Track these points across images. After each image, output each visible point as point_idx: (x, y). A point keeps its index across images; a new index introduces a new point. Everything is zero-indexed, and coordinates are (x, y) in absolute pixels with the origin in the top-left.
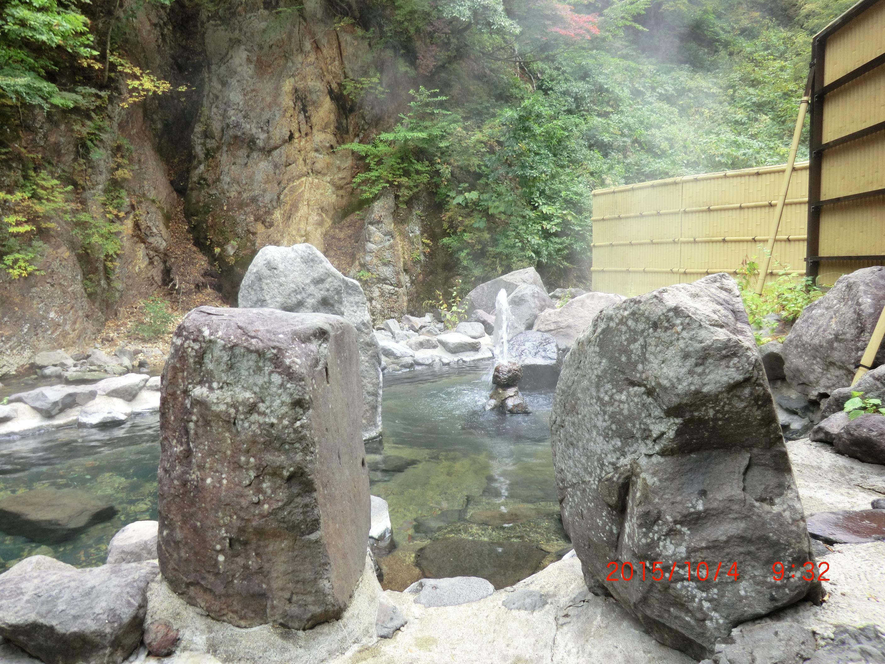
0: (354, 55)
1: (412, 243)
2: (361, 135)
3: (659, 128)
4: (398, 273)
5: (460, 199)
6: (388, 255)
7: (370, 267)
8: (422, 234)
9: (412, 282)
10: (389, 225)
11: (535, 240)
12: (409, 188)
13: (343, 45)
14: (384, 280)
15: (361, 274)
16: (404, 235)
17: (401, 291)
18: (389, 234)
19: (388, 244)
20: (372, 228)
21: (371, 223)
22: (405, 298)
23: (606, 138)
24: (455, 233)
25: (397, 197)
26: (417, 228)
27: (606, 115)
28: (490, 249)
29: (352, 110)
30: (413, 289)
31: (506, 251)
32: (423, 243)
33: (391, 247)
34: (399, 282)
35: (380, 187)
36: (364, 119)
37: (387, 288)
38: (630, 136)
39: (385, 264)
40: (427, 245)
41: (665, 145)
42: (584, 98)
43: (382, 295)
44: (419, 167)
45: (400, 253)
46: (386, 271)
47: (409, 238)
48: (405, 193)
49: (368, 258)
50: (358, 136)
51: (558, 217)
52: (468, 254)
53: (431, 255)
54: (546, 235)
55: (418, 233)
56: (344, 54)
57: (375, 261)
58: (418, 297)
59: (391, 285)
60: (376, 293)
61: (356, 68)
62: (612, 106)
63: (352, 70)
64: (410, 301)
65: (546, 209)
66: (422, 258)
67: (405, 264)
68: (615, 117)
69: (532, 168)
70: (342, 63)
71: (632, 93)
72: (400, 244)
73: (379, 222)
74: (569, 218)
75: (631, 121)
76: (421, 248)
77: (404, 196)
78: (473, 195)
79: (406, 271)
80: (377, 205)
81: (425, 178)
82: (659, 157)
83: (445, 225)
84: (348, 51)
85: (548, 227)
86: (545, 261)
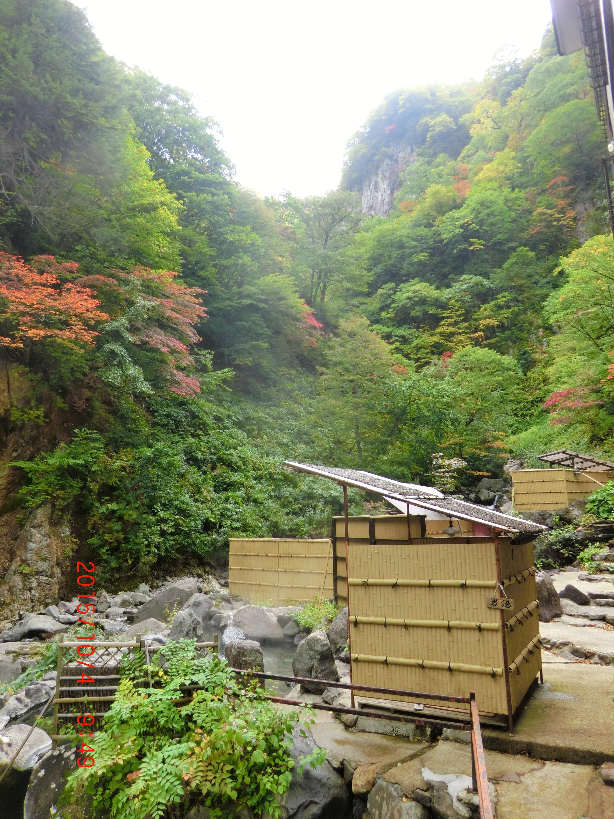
1: (64, 542)
2: (19, 451)
3: (235, 448)
4: (52, 567)
5: (103, 509)
6: (45, 553)
7: (30, 562)
8: (71, 534)
9: (63, 573)
10: (46, 529)
11: (157, 539)
12: (64, 499)
14: (40, 573)
15: (22, 568)
16: (57, 535)
17: (54, 580)
18: (47, 535)
19: (45, 543)
20: (34, 531)
21: (34, 527)
22: (57, 587)
23: (199, 456)
24: (97, 533)
25: (54, 506)
26: (68, 530)
27: (198, 436)
28: (124, 545)
29: (13, 430)
30: (63, 579)
31: (135, 547)
32: (72, 541)
33: (48, 545)
34: (53, 573)
35: (42, 498)
36: (23, 438)
37: (44, 579)
38: (215, 454)
39: (43, 560)
40: (76, 543)
41: (240, 463)
42: (181, 422)
43: (39, 585)
44: (74, 483)
45: (54, 550)
46: (43, 566)
47: (62, 538)
48: (60, 503)
49: (29, 555)
50: (16, 451)
51: (172, 521)
52: (107, 550)
53: (76, 552)
54: (163, 534)
55: (68, 533)
57: (35, 557)
58: (67, 585)
59: (47, 576)
60: (34, 584)
61: (19, 398)
62: (201, 429)
63: (17, 400)
64: (60, 589)
65: (162, 514)
66: (71, 553)
67: (58, 559)
68: (204, 438)
69: (160, 490)
71: (215, 419)
72: (55, 543)
73: (40, 526)
74: (180, 521)
75: (216, 443)
76: (71, 545)
77: (60, 505)
78: (113, 506)
79: (58, 564)
80: (40, 512)
81: (75, 492)
82: (236, 471)
83: (89, 527)
85: (165, 528)
86: (163, 554)
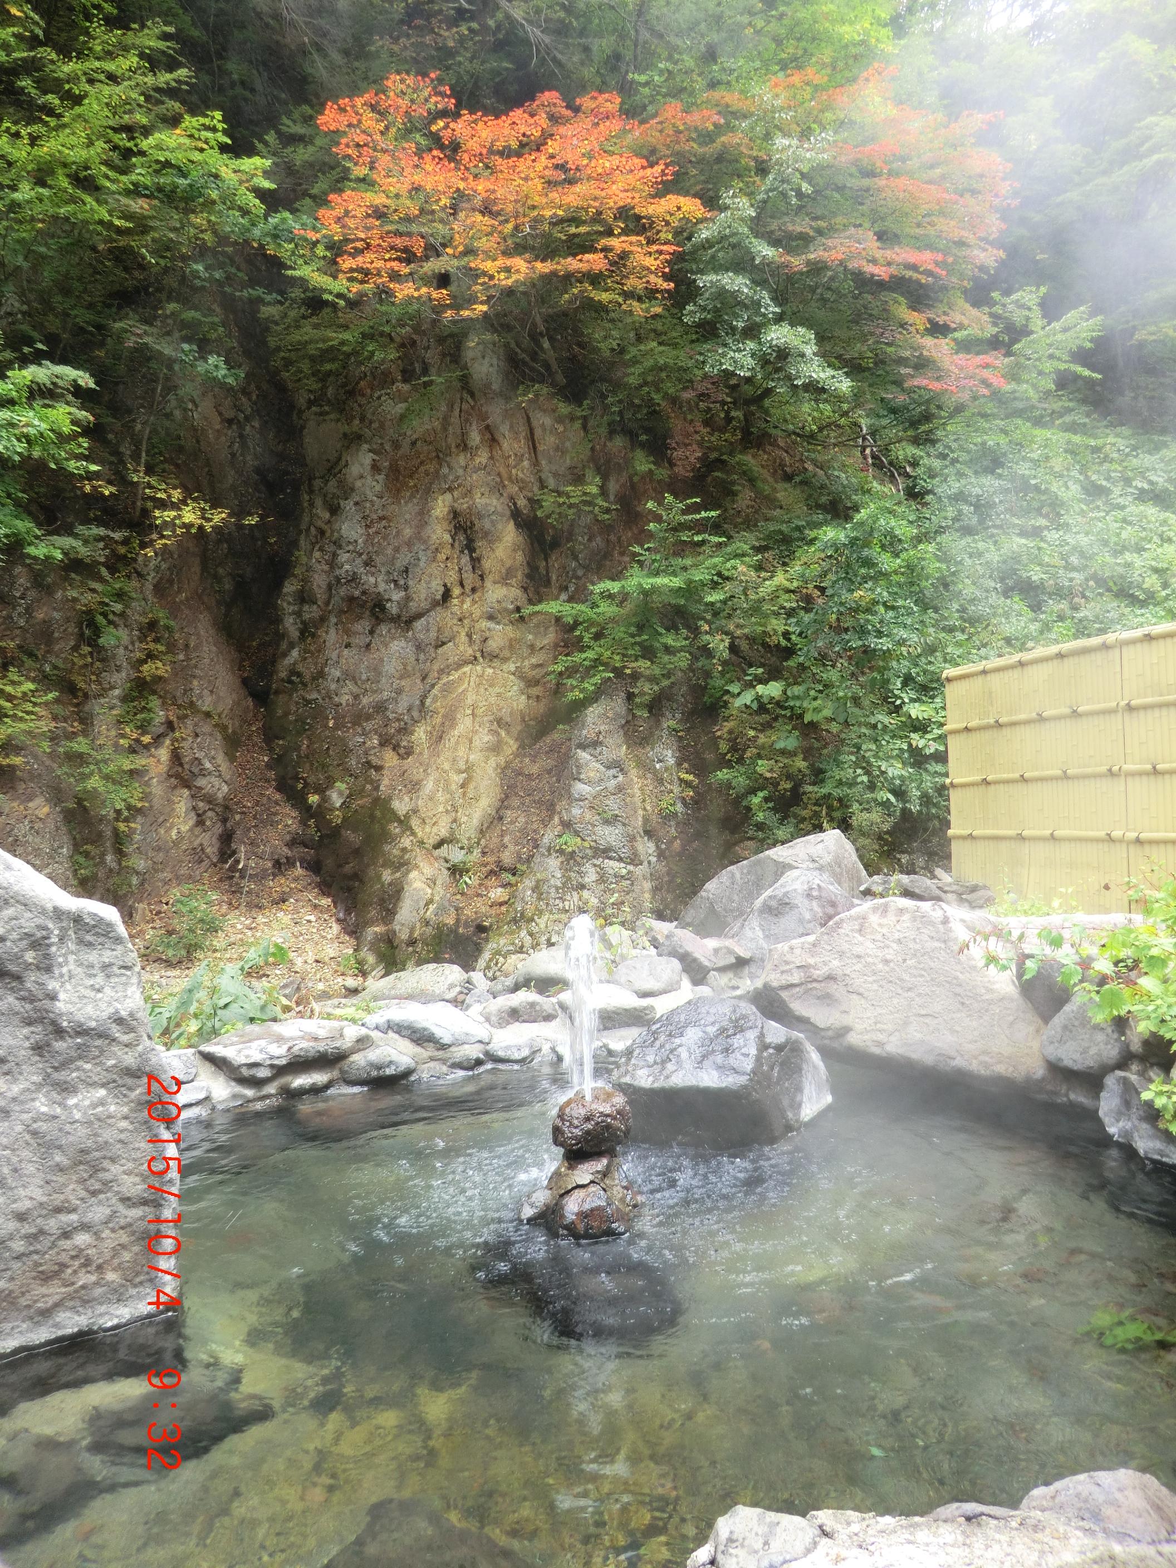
0: (557, 449)
1: (661, 781)
2: (572, 588)
3: (1140, 550)
4: (632, 839)
5: (747, 698)
6: (613, 805)
7: (578, 827)
8: (679, 764)
9: (661, 855)
10: (617, 748)
11: (895, 770)
12: (652, 679)
13: (538, 433)
14: (605, 852)
15: (562, 840)
16: (645, 767)
17: (639, 871)
18: (617, 765)
19: (612, 783)
20: (583, 755)
21: (583, 746)
22: (647, 885)
23: (1036, 575)
24: (741, 760)
25: (630, 697)
26: (669, 753)
27: (1036, 533)
28: (809, 788)
29: (555, 544)
30: (662, 868)
31: (837, 792)
32: (681, 780)
33: (620, 789)
34: (636, 854)
35: (597, 679)
36: (575, 558)
37: (613, 866)
38: (1082, 569)
39: (607, 822)
40: (688, 784)
41: (1152, 582)
42: (991, 505)
43: (602, 879)
44: (670, 640)
45: (637, 800)
46: (610, 835)
47: (655, 773)
48: (646, 689)
49: (576, 811)
50: (566, 588)
51: (941, 725)
52: (766, 800)
53: (697, 803)
54: (918, 758)
55: (671, 761)
56: (541, 448)
57: (588, 816)
58: (670, 882)
59: (620, 860)
60: (591, 876)
61: (562, 470)
62: (1046, 516)
63: (555, 475)
64: (655, 890)
65: (916, 711)
66: (679, 808)
67: (646, 820)
68: (1053, 536)
69: (880, 634)
70: (536, 463)
71: (1086, 490)
72: (637, 783)
73: (596, 744)
75: (1084, 540)
76: (676, 789)
77: (642, 694)
78: (773, 689)
79: (649, 833)
80: (593, 714)
81: (682, 660)
82: (1143, 604)
83: (724, 747)
84: (547, 442)
85: (921, 743)
86: (914, 808)
